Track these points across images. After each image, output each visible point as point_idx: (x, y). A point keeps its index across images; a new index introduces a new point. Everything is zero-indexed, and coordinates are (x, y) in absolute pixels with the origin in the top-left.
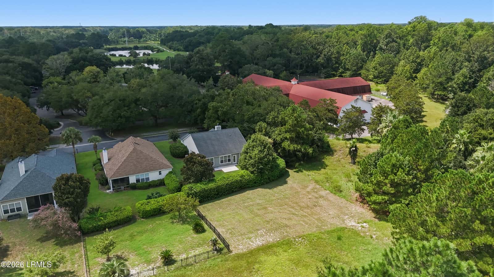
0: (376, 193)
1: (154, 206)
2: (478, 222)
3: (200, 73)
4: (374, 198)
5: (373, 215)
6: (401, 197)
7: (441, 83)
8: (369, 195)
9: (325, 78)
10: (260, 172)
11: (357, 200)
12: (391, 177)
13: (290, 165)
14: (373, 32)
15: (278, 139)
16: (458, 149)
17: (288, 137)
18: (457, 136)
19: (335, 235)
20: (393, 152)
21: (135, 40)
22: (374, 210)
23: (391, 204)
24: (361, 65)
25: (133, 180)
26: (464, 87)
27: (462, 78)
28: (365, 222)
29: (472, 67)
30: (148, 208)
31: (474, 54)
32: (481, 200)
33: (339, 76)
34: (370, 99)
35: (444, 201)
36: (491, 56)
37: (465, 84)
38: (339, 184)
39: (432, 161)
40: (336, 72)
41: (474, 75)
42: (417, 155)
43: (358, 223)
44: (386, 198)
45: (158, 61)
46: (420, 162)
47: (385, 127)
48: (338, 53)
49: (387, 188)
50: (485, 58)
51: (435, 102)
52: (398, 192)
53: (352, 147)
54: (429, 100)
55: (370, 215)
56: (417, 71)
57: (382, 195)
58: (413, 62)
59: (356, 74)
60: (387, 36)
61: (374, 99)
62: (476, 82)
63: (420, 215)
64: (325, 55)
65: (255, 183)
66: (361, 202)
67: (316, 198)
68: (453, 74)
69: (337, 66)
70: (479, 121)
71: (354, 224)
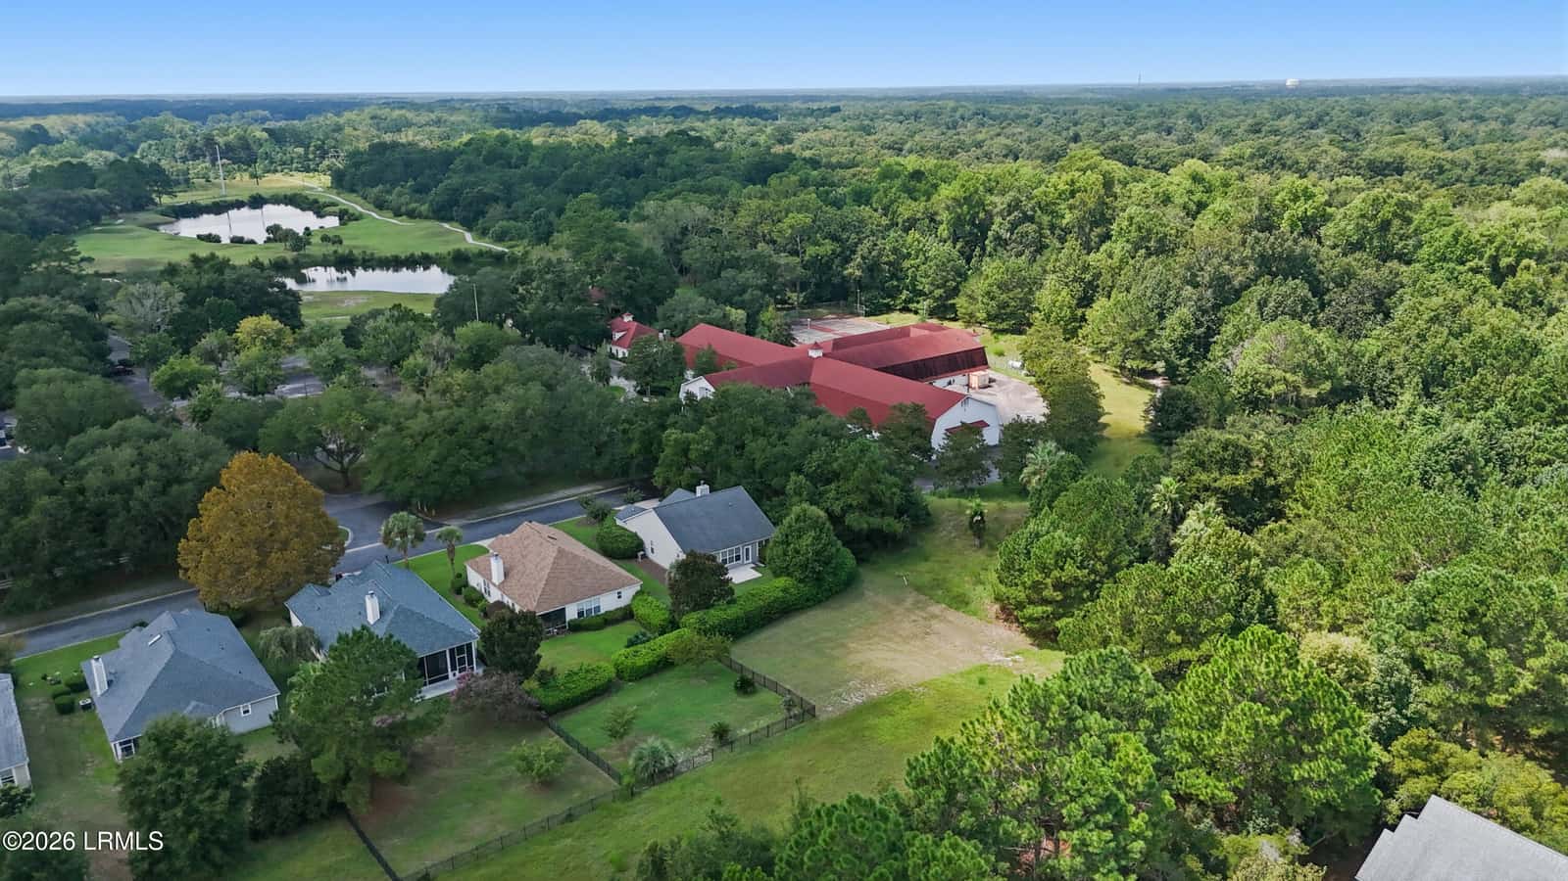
0: (1031, 602)
1: (648, 659)
2: (1173, 632)
3: (560, 324)
4: (1030, 610)
5: (1029, 640)
6: (1071, 606)
7: (1138, 342)
8: (1020, 606)
9: (868, 314)
10: (817, 579)
11: (997, 617)
12: (1056, 573)
13: (861, 560)
14: (976, 192)
15: (837, 509)
16: (1161, 512)
17: (855, 503)
18: (1160, 487)
19: (975, 678)
20: (1055, 529)
21: (236, 167)
22: (1030, 633)
23: (1059, 619)
24: (954, 284)
25: (571, 613)
26: (1184, 347)
27: (1180, 329)
28: (1018, 654)
29: (1199, 300)
30: (640, 662)
31: (1202, 269)
32: (1174, 602)
33: (901, 310)
34: (987, 383)
35: (1130, 608)
36: (1237, 275)
37: (1186, 341)
38: (961, 591)
39: (1118, 542)
40: (894, 298)
41: (1206, 317)
42: (1094, 533)
43: (1007, 656)
44: (1049, 609)
45: (369, 261)
46: (1099, 544)
47: (1035, 473)
48: (895, 251)
49: (1049, 593)
50: (1227, 279)
51: (1127, 383)
52: (1066, 598)
53: (976, 514)
54: (1114, 381)
55: (1023, 641)
56: (1086, 301)
57: (1041, 605)
58: (1075, 280)
59: (944, 310)
60: (1009, 206)
61: (994, 381)
62: (1211, 332)
63: (1101, 629)
64: (863, 258)
65: (808, 600)
66: (1006, 620)
67: (925, 619)
68: (1162, 317)
69: (895, 283)
70: (1197, 454)
71: (999, 658)
